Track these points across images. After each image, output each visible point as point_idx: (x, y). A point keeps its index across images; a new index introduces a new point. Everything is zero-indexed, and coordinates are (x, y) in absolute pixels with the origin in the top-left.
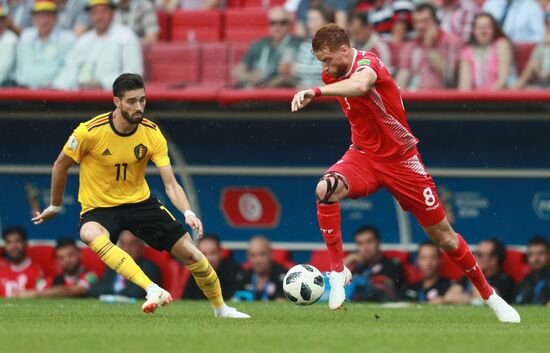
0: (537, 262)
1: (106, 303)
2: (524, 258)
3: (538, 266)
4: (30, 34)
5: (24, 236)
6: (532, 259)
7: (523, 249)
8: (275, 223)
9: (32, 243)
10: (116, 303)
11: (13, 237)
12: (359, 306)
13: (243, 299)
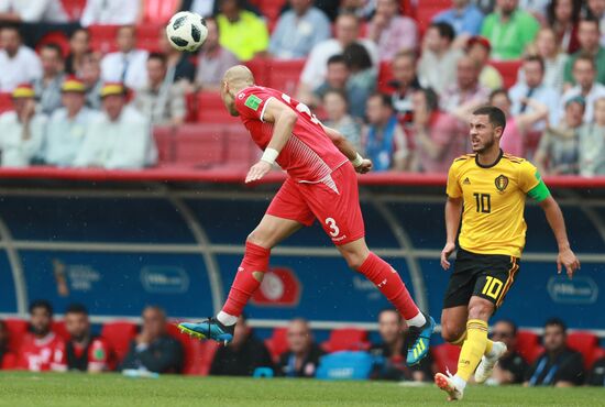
0: (553, 342)
1: (129, 377)
2: (539, 340)
3: (553, 347)
4: (60, 115)
5: (50, 311)
6: (548, 340)
7: (539, 331)
8: (296, 302)
9: (58, 318)
10: (139, 377)
11: (40, 311)
12: (377, 384)
13: (263, 375)
